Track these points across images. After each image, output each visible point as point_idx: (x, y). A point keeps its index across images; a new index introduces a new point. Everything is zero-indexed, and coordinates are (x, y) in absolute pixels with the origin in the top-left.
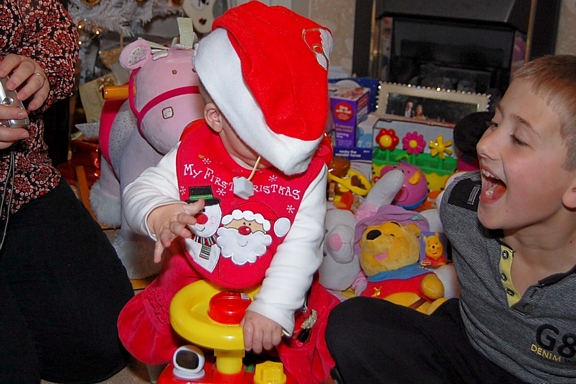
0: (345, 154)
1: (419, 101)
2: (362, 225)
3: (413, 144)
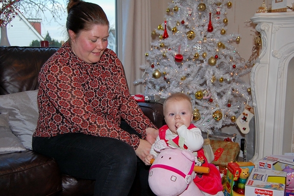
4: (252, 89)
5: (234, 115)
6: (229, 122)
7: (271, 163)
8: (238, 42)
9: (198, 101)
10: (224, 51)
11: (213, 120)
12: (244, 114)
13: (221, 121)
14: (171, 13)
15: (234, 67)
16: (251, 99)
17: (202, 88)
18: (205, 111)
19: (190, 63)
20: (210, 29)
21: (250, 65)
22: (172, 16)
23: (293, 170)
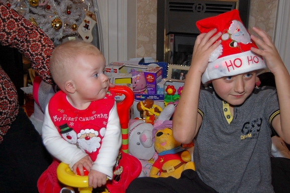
0: (152, 97)
2: (155, 130)
5: (75, 22)
6: (71, 31)
7: (117, 68)
9: (33, 9)
11: (52, 30)
12: (85, 21)
13: (61, 30)
16: (93, 5)
18: (43, 20)
23: (138, 72)
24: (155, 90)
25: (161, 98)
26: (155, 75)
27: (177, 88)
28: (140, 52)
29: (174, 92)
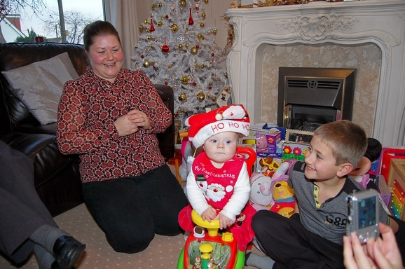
0: (272, 155)
1: (301, 135)
2: (274, 182)
3: (297, 152)
4: (228, 73)
5: (214, 95)
6: (211, 102)
8: (215, 34)
9: (184, 86)
10: (203, 42)
11: (197, 101)
12: (223, 94)
13: (204, 101)
14: (155, 8)
15: (213, 55)
16: (228, 82)
17: (187, 74)
18: (191, 94)
19: (175, 52)
20: (191, 23)
21: (225, 53)
22: (157, 11)
23: (262, 135)
24: (275, 149)
25: (279, 156)
26: (274, 138)
27: (292, 148)
28: (265, 119)
29: (290, 151)
